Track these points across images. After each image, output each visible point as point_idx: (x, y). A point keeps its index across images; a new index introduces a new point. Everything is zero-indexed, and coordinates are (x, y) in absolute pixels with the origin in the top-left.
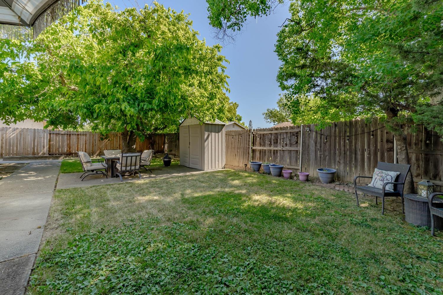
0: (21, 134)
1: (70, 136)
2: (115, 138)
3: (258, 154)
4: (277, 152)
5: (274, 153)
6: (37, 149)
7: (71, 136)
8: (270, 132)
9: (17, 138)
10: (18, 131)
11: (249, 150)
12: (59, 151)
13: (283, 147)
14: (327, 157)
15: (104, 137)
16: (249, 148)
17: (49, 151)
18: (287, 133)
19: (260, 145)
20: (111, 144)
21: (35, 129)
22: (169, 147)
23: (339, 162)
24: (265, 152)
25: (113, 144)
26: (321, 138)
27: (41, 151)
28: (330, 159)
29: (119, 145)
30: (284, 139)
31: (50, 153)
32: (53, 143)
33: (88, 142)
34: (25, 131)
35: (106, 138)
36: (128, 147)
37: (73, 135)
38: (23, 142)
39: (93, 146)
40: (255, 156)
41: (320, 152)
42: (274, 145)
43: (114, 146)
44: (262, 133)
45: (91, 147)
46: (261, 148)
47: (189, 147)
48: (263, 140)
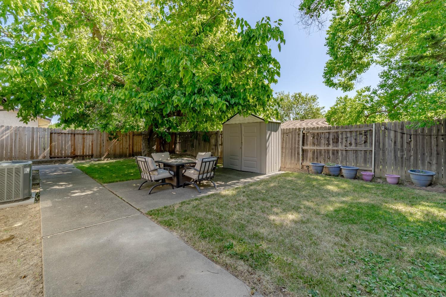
0: (16, 134)
1: (74, 136)
2: (124, 138)
3: (310, 155)
4: (337, 152)
5: (333, 154)
6: (37, 152)
7: (76, 135)
8: (328, 131)
9: (11, 139)
10: (12, 130)
11: (298, 150)
12: (62, 154)
13: (345, 146)
14: (412, 158)
15: (112, 137)
16: (298, 148)
17: (51, 154)
18: (351, 132)
19: (314, 144)
20: (120, 144)
21: (33, 128)
22: (182, 147)
23: (430, 163)
24: (320, 153)
25: (123, 145)
26: (402, 137)
27: (40, 154)
28: (416, 159)
29: (129, 146)
30: (347, 138)
31: (51, 156)
32: (55, 145)
33: (95, 143)
34: (21, 129)
35: (115, 138)
36: (149, 148)
37: (78, 134)
38: (19, 144)
39: (100, 148)
40: (307, 157)
41: (400, 152)
42: (333, 145)
43: (124, 146)
44: (316, 131)
45: (99, 148)
46: (315, 148)
47: (241, 148)
48: (317, 139)
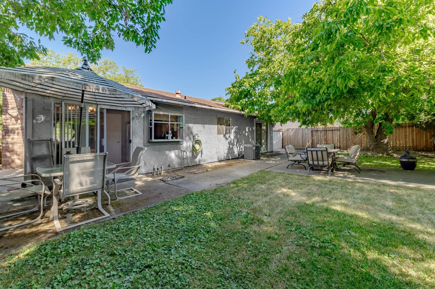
1: (326, 132)
6: (305, 143)
10: (294, 130)
17: (312, 144)
32: (315, 138)
33: (342, 137)
35: (360, 132)
36: (376, 141)
37: (328, 130)
38: (297, 138)
39: (347, 141)
